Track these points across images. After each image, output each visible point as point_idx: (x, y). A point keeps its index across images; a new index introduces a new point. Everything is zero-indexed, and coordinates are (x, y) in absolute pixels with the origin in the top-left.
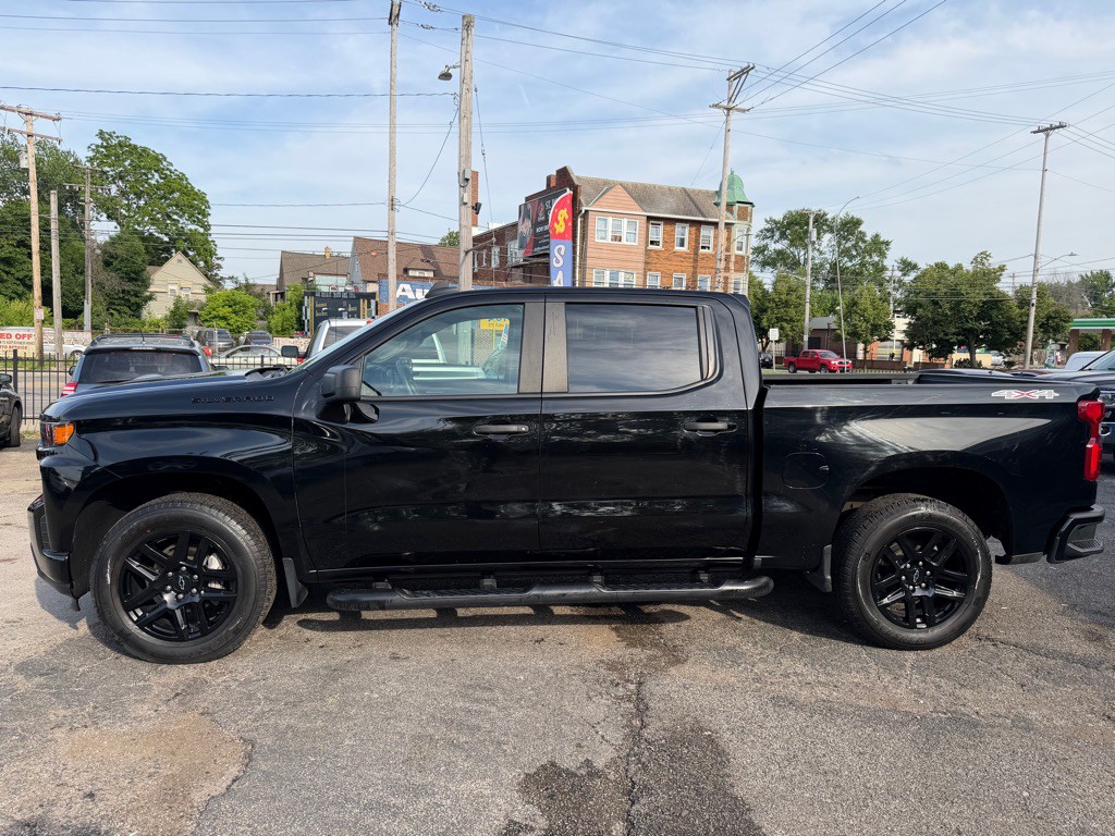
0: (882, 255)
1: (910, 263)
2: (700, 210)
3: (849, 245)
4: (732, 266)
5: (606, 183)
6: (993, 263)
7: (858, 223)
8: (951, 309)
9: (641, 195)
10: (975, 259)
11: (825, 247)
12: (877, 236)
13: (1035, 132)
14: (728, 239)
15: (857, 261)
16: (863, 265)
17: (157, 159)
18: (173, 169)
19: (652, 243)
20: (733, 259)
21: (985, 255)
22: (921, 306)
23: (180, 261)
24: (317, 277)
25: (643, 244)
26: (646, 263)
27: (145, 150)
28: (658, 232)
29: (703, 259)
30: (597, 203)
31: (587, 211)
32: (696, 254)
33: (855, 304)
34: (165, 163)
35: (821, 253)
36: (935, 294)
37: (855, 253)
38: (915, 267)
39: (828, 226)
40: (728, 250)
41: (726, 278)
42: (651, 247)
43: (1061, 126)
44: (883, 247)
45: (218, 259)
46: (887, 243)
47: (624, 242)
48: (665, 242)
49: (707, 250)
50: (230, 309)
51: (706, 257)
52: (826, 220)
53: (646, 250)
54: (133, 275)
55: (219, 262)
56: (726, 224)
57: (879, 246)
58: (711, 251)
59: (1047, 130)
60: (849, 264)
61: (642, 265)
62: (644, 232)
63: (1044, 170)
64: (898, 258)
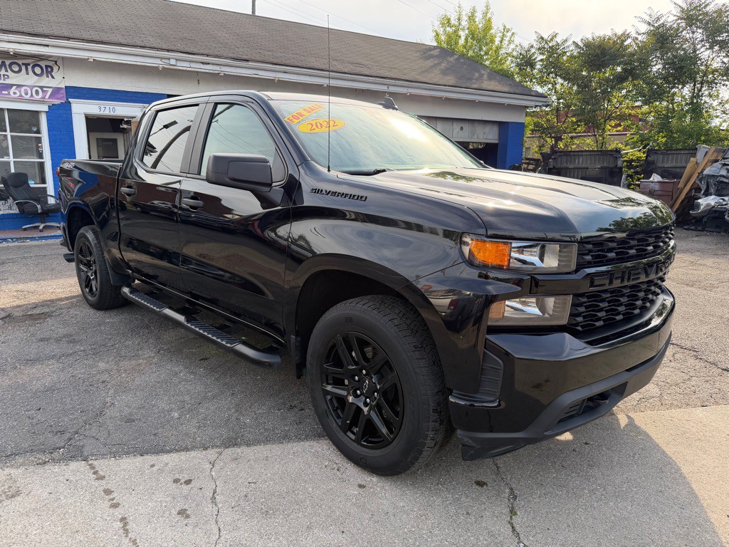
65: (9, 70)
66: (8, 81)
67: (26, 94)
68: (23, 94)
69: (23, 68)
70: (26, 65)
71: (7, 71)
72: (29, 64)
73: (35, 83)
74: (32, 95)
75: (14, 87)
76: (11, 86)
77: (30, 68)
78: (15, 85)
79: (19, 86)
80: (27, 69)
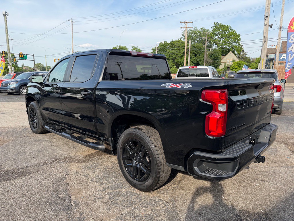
17: (227, 27)
18: (232, 29)
23: (230, 54)
24: (270, 55)
27: (225, 25)
34: (230, 28)
45: (246, 52)
50: (238, 66)
54: (216, 59)
55: (246, 53)
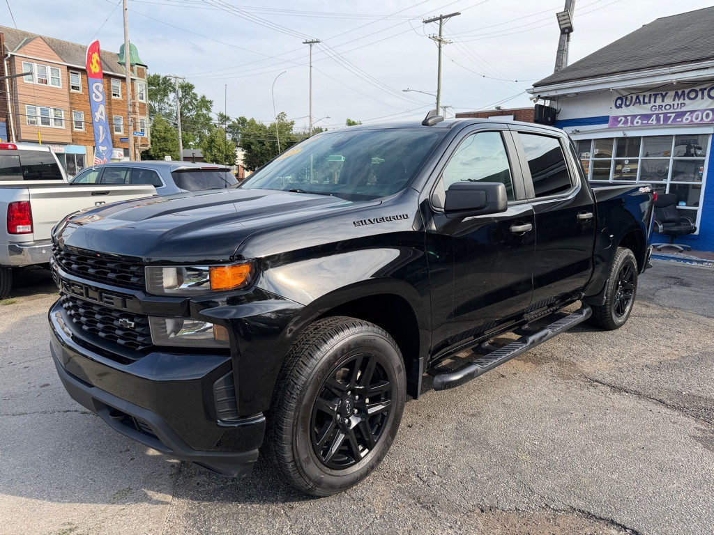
0: (208, 109)
1: (225, 116)
2: (109, 67)
3: (187, 101)
4: (137, 110)
5: (25, 34)
6: (288, 119)
7: (191, 87)
8: (270, 146)
9: (60, 49)
10: (278, 116)
11: (172, 101)
12: (204, 97)
13: (304, 43)
14: (133, 90)
15: (194, 113)
16: (198, 116)
19: (73, 87)
20: (137, 104)
21: (283, 115)
22: (252, 144)
25: (67, 87)
26: (71, 103)
28: (77, 80)
29: (115, 104)
30: (21, 50)
31: (12, 56)
32: (109, 99)
33: (213, 141)
35: (170, 105)
36: (259, 137)
37: (191, 107)
38: (228, 119)
39: (172, 87)
40: (133, 97)
41: (134, 119)
42: (72, 91)
43: (317, 42)
44: (209, 104)
46: (211, 102)
47: (50, 84)
48: (83, 88)
49: (117, 97)
51: (118, 102)
52: (171, 84)
53: (70, 93)
56: (132, 79)
57: (205, 103)
58: (120, 98)
59: (310, 42)
60: (188, 114)
61: (67, 105)
62: (66, 79)
63: (311, 67)
64: (218, 112)
65: (686, 98)
66: (684, 109)
67: (697, 119)
68: (694, 119)
69: (700, 93)
70: (703, 90)
71: (684, 99)
72: (705, 89)
73: (709, 106)
74: (702, 119)
75: (688, 113)
76: (685, 113)
77: (706, 92)
78: (689, 111)
79: (692, 112)
80: (703, 94)
